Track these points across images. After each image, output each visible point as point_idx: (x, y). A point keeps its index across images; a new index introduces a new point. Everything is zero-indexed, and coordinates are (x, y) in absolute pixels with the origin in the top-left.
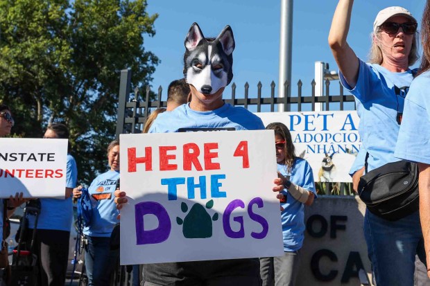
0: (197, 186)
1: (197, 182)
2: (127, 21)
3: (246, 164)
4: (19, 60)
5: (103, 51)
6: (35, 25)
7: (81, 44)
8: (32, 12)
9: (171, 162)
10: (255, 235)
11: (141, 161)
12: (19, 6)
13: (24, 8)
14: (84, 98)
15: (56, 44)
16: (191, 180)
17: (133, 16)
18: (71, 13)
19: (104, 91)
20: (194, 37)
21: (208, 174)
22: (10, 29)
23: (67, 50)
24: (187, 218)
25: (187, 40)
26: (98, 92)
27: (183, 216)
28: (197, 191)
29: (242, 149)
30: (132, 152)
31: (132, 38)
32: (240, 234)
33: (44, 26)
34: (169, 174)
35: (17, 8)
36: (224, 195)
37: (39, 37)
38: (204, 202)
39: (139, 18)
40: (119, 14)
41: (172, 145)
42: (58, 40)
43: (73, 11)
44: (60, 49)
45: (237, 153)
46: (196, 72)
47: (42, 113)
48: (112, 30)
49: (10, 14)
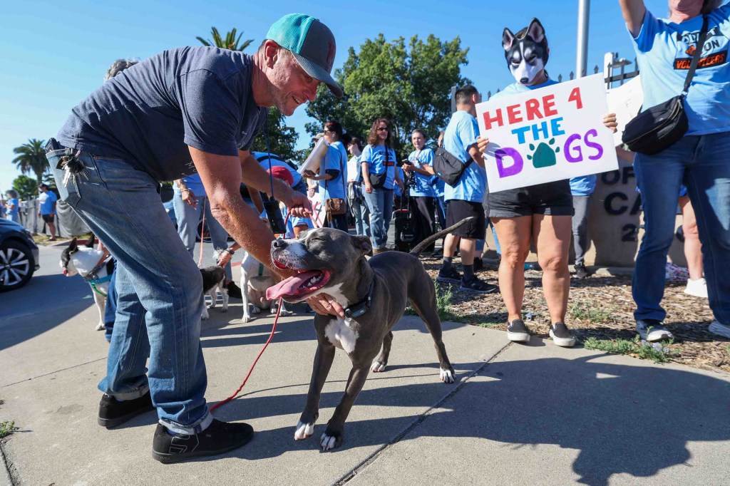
0: (540, 130)
1: (539, 127)
2: (447, 58)
3: (580, 105)
4: (381, 101)
5: (433, 84)
6: (387, 74)
7: (418, 81)
8: (384, 66)
9: (517, 116)
10: (592, 158)
11: (494, 120)
12: (376, 64)
13: (379, 64)
14: (424, 118)
15: (402, 85)
16: (535, 127)
17: (451, 53)
18: (410, 62)
19: (436, 111)
20: (508, 39)
21: (548, 120)
22: (372, 82)
23: (409, 88)
24: (535, 155)
25: (503, 44)
26: (432, 113)
27: (532, 153)
28: (541, 134)
29: (575, 94)
30: (486, 115)
31: (452, 70)
32: (580, 159)
33: (393, 74)
34: (517, 126)
35: (375, 66)
36: (563, 132)
37: (391, 82)
38: (547, 141)
39: (456, 54)
40: (441, 54)
41: (516, 104)
42: (402, 82)
43: (411, 59)
44: (405, 88)
45: (571, 98)
46: (515, 68)
47: (399, 134)
48: (438, 67)
49: (371, 72)
